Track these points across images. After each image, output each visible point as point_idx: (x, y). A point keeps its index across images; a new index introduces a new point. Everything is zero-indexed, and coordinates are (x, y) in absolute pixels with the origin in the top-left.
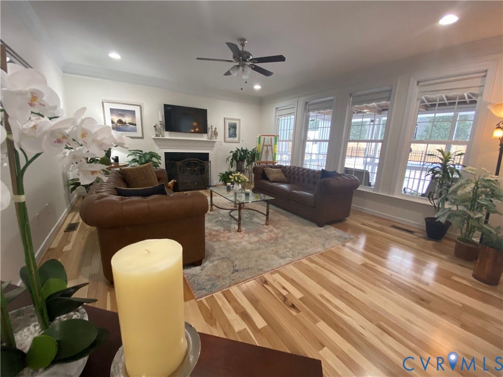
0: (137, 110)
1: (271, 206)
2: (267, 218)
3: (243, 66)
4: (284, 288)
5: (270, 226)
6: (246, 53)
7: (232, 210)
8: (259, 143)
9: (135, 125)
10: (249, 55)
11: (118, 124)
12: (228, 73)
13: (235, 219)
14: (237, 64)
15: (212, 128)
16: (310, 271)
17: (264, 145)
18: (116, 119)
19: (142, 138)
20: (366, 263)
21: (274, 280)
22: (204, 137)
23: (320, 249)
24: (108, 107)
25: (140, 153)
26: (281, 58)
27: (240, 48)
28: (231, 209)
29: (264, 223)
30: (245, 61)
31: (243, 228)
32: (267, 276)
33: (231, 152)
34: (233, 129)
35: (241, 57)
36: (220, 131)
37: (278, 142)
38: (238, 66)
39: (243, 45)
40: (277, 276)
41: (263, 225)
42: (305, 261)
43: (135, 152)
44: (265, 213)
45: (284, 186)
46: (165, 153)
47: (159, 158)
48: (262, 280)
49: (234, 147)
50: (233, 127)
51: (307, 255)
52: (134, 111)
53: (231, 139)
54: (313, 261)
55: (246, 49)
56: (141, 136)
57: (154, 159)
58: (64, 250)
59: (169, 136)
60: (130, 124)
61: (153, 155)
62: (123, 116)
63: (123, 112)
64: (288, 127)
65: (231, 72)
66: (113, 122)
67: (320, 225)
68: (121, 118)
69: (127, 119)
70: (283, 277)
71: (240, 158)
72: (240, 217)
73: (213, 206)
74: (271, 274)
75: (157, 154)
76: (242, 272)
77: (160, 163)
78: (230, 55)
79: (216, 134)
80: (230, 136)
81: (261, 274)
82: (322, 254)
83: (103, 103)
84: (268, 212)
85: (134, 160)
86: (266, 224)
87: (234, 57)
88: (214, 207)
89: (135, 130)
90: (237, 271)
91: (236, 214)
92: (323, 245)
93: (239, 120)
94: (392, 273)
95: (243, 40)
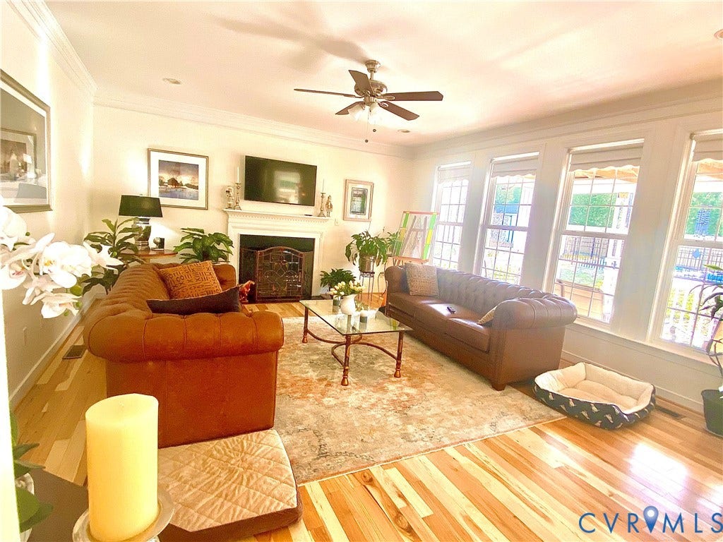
0: (201, 164)
1: (406, 339)
2: (398, 364)
3: (370, 104)
5: (402, 378)
6: (376, 84)
7: (340, 344)
8: (405, 225)
9: (197, 188)
10: (381, 87)
11: (170, 186)
12: (344, 112)
13: (340, 362)
14: (362, 100)
15: (323, 197)
17: (411, 230)
18: (167, 177)
19: (206, 209)
24: (156, 157)
25: (199, 235)
26: (435, 96)
28: (336, 343)
29: (391, 371)
30: (375, 96)
31: (350, 378)
34: (359, 199)
35: (368, 91)
38: (362, 104)
39: (372, 71)
41: (390, 376)
43: (190, 233)
44: (396, 355)
46: (241, 235)
47: (230, 243)
50: (360, 196)
52: (197, 166)
53: (356, 216)
55: (376, 77)
56: (204, 206)
57: (221, 247)
58: (56, 390)
59: (250, 208)
60: (188, 185)
61: (218, 238)
62: (178, 173)
63: (177, 167)
66: (161, 183)
67: (497, 387)
68: (175, 177)
69: (184, 179)
72: (347, 357)
73: (308, 334)
75: (228, 238)
77: (229, 252)
78: (349, 85)
79: (329, 206)
80: (354, 211)
83: (149, 151)
84: (399, 354)
85: (187, 245)
86: (395, 376)
87: (357, 90)
88: (309, 337)
91: (341, 351)
95: (372, 64)
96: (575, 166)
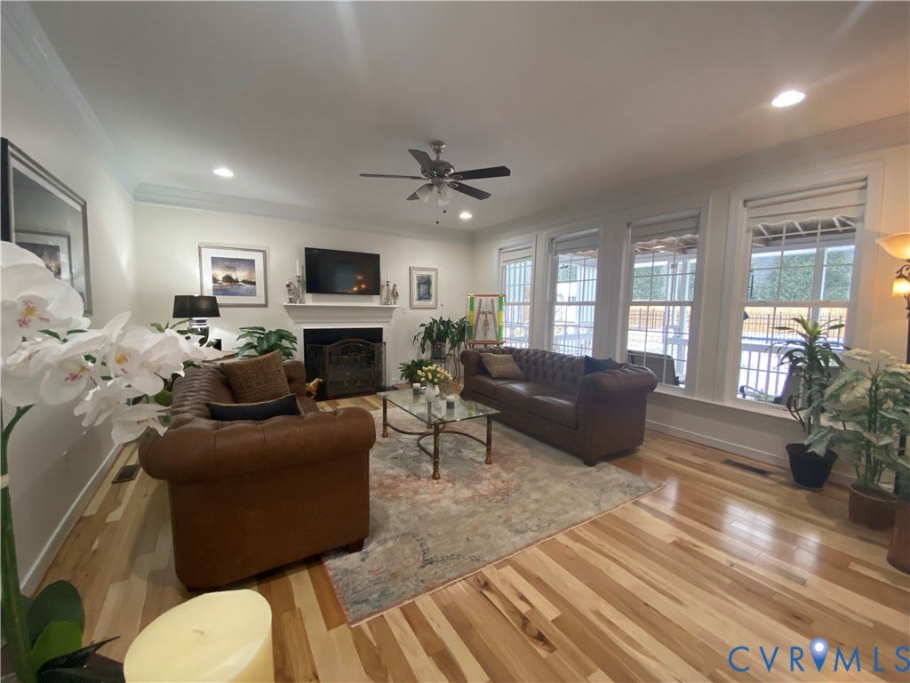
0: (258, 259)
1: (494, 424)
2: (489, 450)
3: (439, 185)
4: (523, 598)
5: (494, 465)
6: (443, 164)
7: (423, 435)
8: (472, 308)
9: (254, 283)
10: (448, 167)
11: (225, 284)
12: (414, 197)
13: (428, 454)
14: (430, 182)
15: (388, 285)
16: (573, 559)
17: (479, 313)
18: (221, 275)
19: (266, 305)
20: (680, 539)
21: (504, 581)
22: (375, 302)
23: (591, 513)
24: (208, 254)
25: (260, 333)
26: (502, 172)
27: (433, 157)
28: (420, 434)
29: (482, 459)
30: (443, 176)
31: (443, 471)
32: (489, 572)
33: (422, 325)
34: (425, 286)
35: (435, 171)
36: (403, 290)
37: (504, 307)
38: (430, 186)
39: (438, 151)
40: (508, 572)
41: (480, 463)
42: (562, 539)
43: (251, 332)
44: (485, 440)
45: (519, 387)
46: (305, 330)
47: (293, 340)
48: (478, 581)
49: (427, 317)
50: (425, 282)
51: (566, 525)
52: (254, 260)
53: (422, 303)
54: (577, 538)
55: (442, 158)
56: (263, 302)
57: (285, 343)
58: (108, 520)
59: (314, 301)
60: (244, 282)
61: (282, 335)
62: (234, 269)
63: (232, 263)
64: (522, 279)
65: (419, 195)
66: (215, 280)
67: (590, 462)
68: (229, 273)
69: (240, 275)
70: (520, 574)
71: (438, 335)
72: (436, 449)
73: (388, 427)
74: (498, 567)
75: (291, 334)
76: (440, 564)
77: (295, 349)
78: (416, 169)
79: (395, 295)
80: (420, 298)
81: (478, 569)
82: (594, 522)
83: (200, 248)
84: (489, 439)
85: (250, 346)
86: (487, 462)
87: (423, 172)
88: (390, 430)
89: (253, 293)
90: (431, 562)
91: (428, 442)
92: (597, 504)
93: (436, 270)
94: (734, 560)
95: (437, 144)
96: (635, 239)
